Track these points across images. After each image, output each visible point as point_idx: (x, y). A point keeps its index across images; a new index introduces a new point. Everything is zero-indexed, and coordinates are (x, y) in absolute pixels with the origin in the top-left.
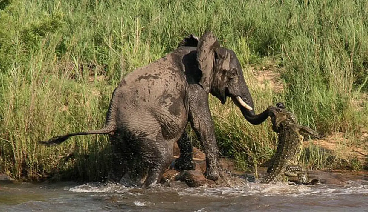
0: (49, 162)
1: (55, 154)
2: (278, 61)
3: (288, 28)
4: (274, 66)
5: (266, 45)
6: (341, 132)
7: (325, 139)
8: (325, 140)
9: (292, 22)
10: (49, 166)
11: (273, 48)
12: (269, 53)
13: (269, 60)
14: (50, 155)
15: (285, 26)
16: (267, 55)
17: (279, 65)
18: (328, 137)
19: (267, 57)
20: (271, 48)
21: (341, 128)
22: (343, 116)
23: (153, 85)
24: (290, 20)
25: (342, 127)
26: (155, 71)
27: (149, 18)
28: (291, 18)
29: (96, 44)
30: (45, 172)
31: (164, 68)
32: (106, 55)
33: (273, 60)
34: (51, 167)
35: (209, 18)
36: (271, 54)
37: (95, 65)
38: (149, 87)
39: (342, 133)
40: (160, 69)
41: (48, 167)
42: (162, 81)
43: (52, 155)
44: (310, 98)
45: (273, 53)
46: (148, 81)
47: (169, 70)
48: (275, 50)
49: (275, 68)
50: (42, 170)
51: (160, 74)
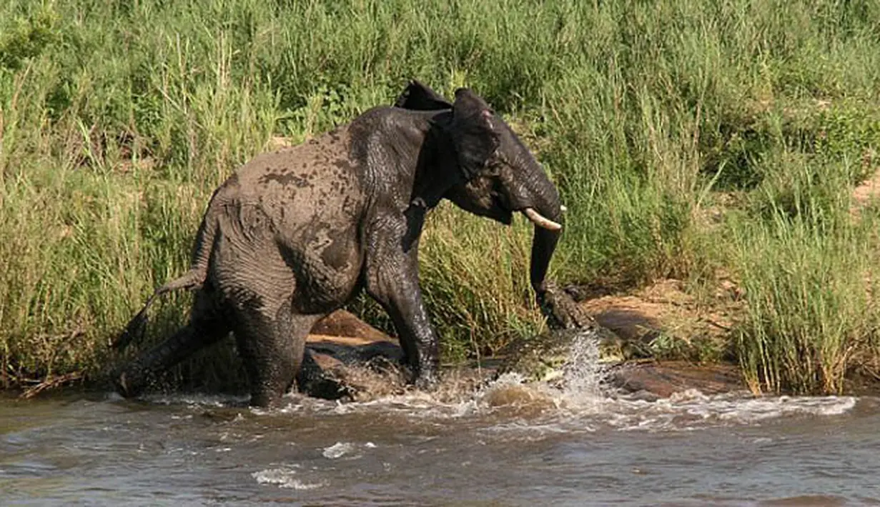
0: (33, 349)
1: (46, 331)
2: (535, 125)
3: (557, 50)
4: (525, 135)
5: (506, 89)
6: (674, 278)
7: (639, 294)
8: (637, 296)
9: (564, 37)
10: (33, 357)
11: (521, 95)
12: (514, 108)
13: (514, 121)
14: (36, 335)
15: (550, 47)
16: (510, 110)
17: (536, 133)
18: (644, 290)
19: (508, 115)
20: (518, 95)
21: (672, 270)
22: (677, 242)
23: (291, 200)
24: (559, 35)
25: (675, 268)
26: (305, 166)
27: (249, 32)
28: (563, 29)
29: (134, 91)
30: (23, 370)
31: (328, 160)
32: (156, 114)
33: (524, 120)
34: (36, 359)
35: (382, 31)
36: (519, 107)
37: (133, 134)
38: (283, 203)
39: (675, 280)
40: (316, 164)
41: (31, 359)
42: (313, 194)
43: (38, 333)
44: (604, 205)
45: (524, 106)
46: (283, 189)
47: (335, 168)
48: (528, 100)
49: (528, 139)
50: (16, 367)
51: (315, 176)
